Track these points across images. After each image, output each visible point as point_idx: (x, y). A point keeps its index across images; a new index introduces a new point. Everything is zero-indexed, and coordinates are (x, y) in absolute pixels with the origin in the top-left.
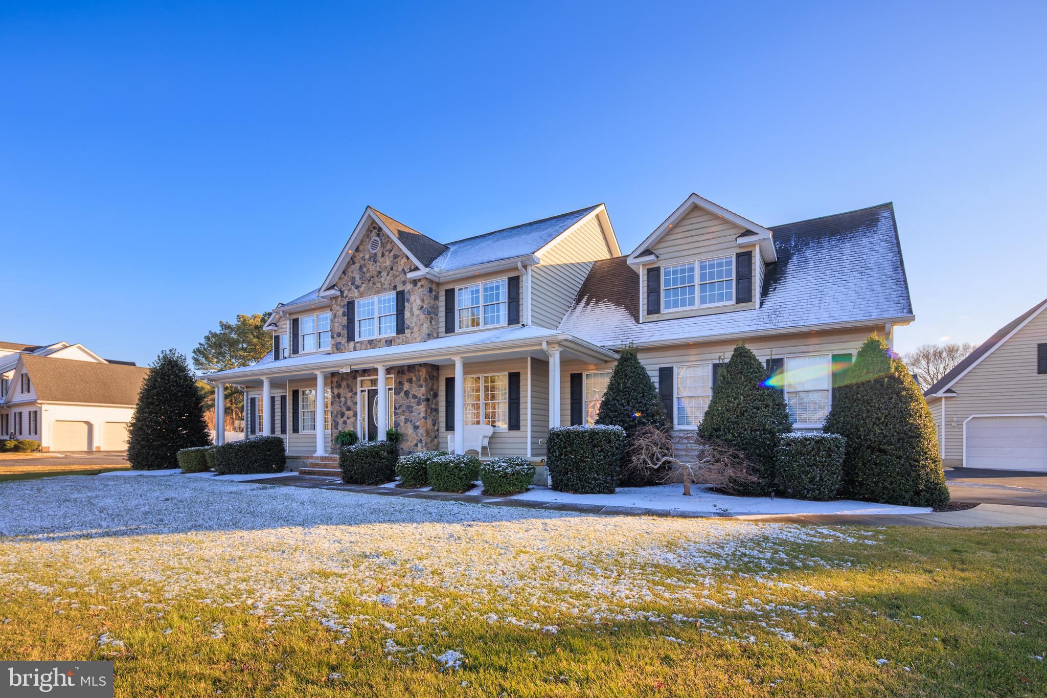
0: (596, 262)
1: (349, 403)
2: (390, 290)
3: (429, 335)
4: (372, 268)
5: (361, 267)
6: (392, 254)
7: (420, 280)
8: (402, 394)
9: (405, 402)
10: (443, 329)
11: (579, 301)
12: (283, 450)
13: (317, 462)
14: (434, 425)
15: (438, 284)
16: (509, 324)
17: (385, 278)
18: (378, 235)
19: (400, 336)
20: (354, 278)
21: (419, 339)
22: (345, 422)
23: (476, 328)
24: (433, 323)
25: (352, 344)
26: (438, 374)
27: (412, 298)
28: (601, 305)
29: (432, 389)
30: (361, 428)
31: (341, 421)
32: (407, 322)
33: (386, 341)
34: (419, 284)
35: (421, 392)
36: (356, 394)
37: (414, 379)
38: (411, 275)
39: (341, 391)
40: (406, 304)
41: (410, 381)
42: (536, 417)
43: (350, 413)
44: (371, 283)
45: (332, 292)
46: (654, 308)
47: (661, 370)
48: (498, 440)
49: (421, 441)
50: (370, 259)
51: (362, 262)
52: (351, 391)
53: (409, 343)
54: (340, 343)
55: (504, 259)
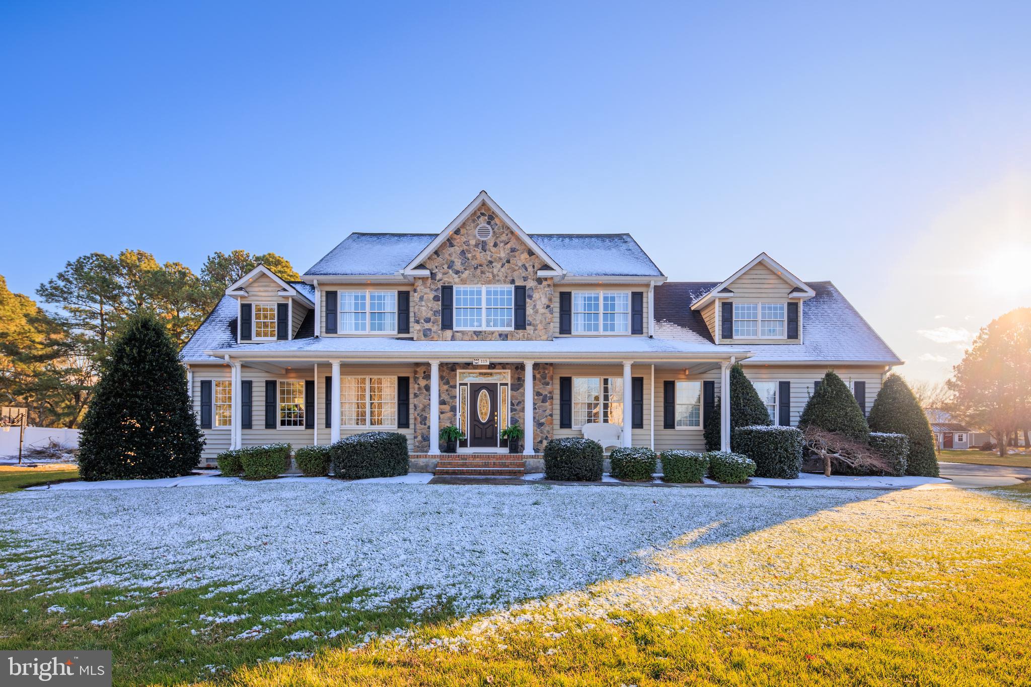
2: (505, 282)
4: (480, 256)
5: (463, 252)
6: (509, 246)
7: (546, 279)
8: (522, 390)
10: (559, 329)
15: (555, 285)
16: (632, 333)
17: (499, 270)
18: (491, 223)
19: (518, 331)
20: (452, 262)
21: (545, 337)
23: (595, 333)
24: (553, 322)
25: (448, 333)
27: (536, 296)
30: (460, 423)
32: (529, 319)
33: (500, 335)
36: (455, 387)
40: (528, 300)
44: (479, 271)
46: (727, 334)
49: (547, 438)
50: (477, 245)
52: (447, 383)
53: (531, 339)
54: (430, 330)
55: (627, 275)
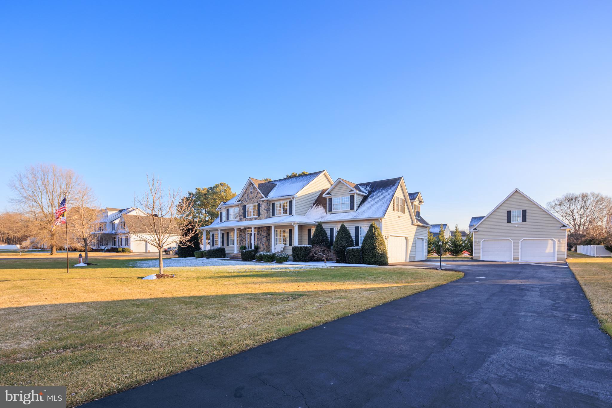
0: (323, 189)
1: (244, 237)
2: (256, 203)
3: (267, 217)
4: (251, 196)
5: (248, 195)
6: (256, 192)
7: (264, 201)
8: (259, 235)
9: (260, 237)
10: (271, 215)
11: (314, 205)
12: (225, 251)
13: (235, 255)
14: (269, 244)
15: (270, 201)
16: (289, 214)
17: (255, 199)
18: (253, 186)
19: (259, 217)
20: (245, 198)
21: (264, 218)
22: (243, 243)
23: (280, 215)
24: (268, 213)
25: (245, 219)
26: (270, 229)
27: (262, 206)
28: (319, 207)
29: (268, 233)
30: (247, 245)
31: (241, 243)
32: (261, 213)
33: (255, 218)
34: (264, 202)
35: (264, 234)
36: (246, 234)
37: (263, 230)
38: (261, 199)
39: (242, 233)
40: (260, 208)
41: (262, 231)
42: (299, 242)
43: (244, 240)
44: (251, 200)
45: (239, 203)
46: (330, 210)
47: (331, 228)
48: (286, 249)
49: (264, 249)
50: (250, 193)
51: (248, 194)
52: (245, 233)
53: (261, 219)
54: (241, 218)
55: (287, 196)
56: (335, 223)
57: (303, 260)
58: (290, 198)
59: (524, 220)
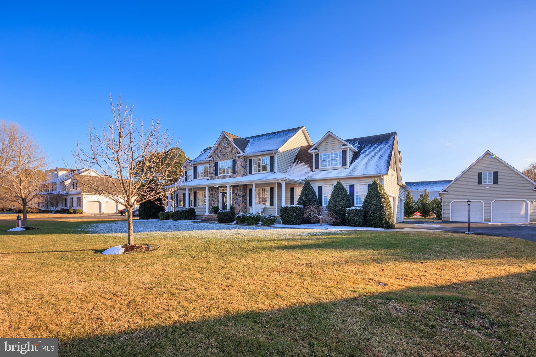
0: (302, 146)
1: (216, 197)
2: (230, 159)
3: (244, 174)
4: (224, 151)
5: (220, 151)
6: (231, 147)
7: (241, 156)
8: (235, 194)
9: (236, 197)
10: (248, 172)
11: (294, 162)
12: (195, 213)
13: (206, 216)
14: (245, 204)
15: (247, 157)
16: (270, 172)
17: (229, 155)
18: (226, 140)
19: (234, 175)
20: (218, 154)
21: (240, 176)
23: (259, 172)
24: (245, 170)
25: (217, 177)
26: (246, 187)
27: (238, 162)
28: (302, 164)
29: (244, 193)
30: (220, 205)
31: (213, 203)
32: (236, 170)
33: (229, 176)
34: (240, 158)
35: (241, 193)
36: (219, 194)
37: (239, 189)
38: (238, 155)
39: (213, 193)
40: (236, 164)
41: (237, 190)
42: (279, 202)
43: (216, 200)
44: (224, 156)
45: (210, 159)
46: (317, 167)
47: (319, 187)
48: (266, 210)
49: (241, 210)
50: (223, 148)
51: (221, 149)
52: (217, 193)
53: (237, 177)
54: (213, 176)
55: (268, 151)
56: (325, 181)
57: (295, 223)
58: (272, 154)
59: (496, 181)
